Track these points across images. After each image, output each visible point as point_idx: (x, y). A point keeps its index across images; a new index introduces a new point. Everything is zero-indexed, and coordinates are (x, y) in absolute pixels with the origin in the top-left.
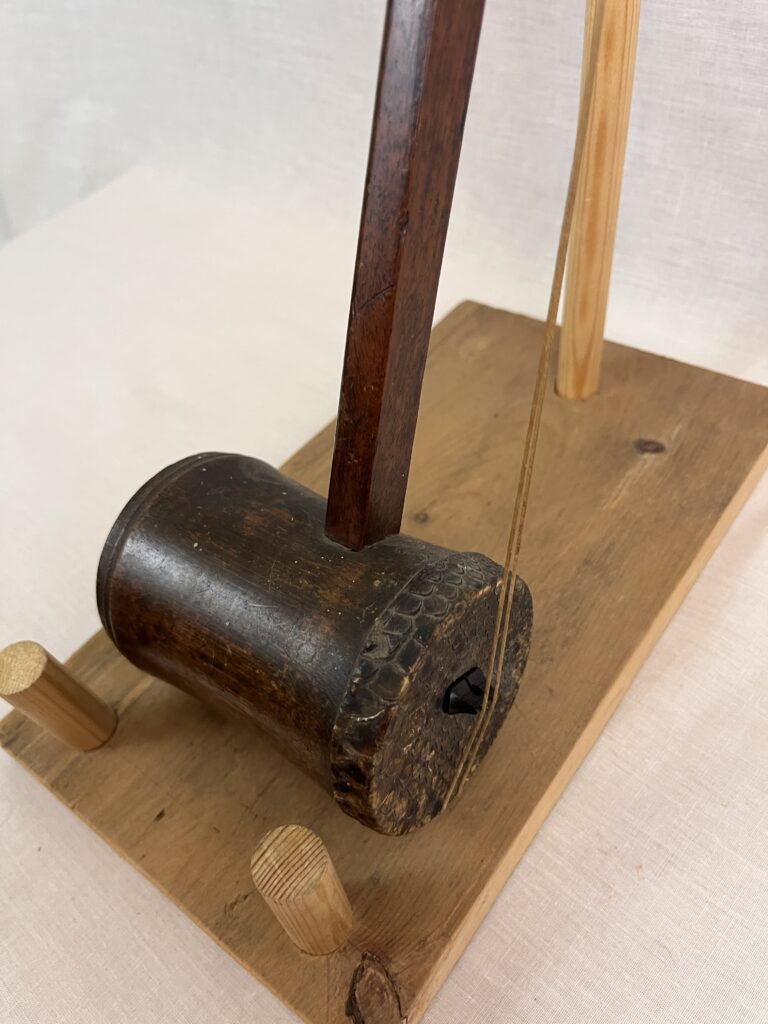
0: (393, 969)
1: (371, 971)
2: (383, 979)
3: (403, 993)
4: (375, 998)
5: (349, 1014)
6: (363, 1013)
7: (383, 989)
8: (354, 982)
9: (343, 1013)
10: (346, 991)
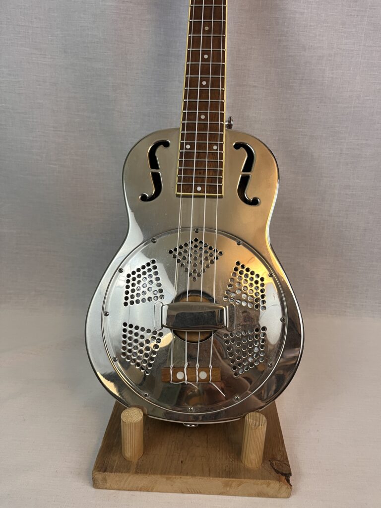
0: (278, 459)
1: (274, 462)
2: (279, 462)
3: (285, 462)
4: (280, 467)
5: (278, 473)
6: (281, 471)
7: (281, 464)
8: (273, 467)
9: (276, 474)
10: (273, 470)
